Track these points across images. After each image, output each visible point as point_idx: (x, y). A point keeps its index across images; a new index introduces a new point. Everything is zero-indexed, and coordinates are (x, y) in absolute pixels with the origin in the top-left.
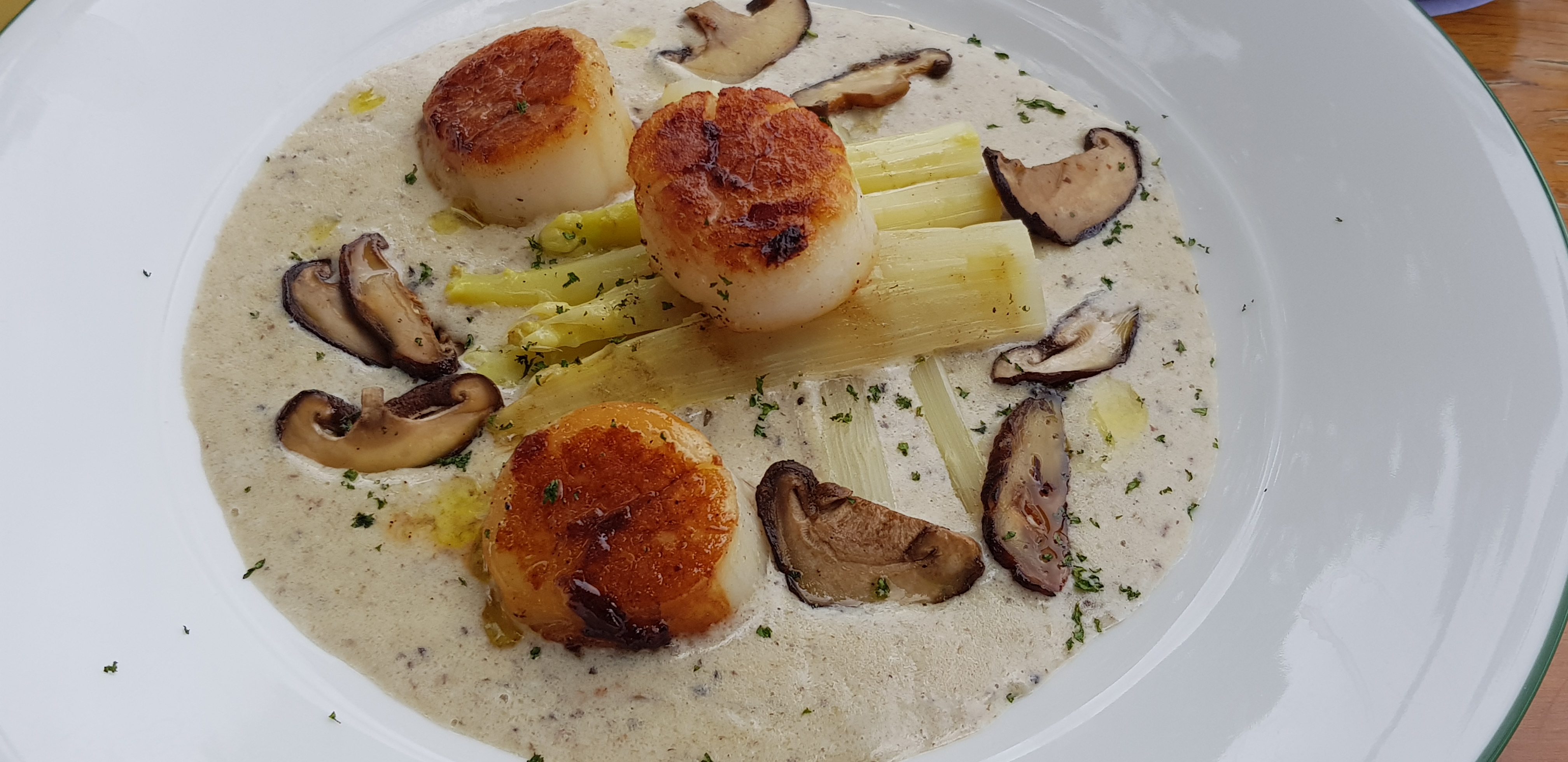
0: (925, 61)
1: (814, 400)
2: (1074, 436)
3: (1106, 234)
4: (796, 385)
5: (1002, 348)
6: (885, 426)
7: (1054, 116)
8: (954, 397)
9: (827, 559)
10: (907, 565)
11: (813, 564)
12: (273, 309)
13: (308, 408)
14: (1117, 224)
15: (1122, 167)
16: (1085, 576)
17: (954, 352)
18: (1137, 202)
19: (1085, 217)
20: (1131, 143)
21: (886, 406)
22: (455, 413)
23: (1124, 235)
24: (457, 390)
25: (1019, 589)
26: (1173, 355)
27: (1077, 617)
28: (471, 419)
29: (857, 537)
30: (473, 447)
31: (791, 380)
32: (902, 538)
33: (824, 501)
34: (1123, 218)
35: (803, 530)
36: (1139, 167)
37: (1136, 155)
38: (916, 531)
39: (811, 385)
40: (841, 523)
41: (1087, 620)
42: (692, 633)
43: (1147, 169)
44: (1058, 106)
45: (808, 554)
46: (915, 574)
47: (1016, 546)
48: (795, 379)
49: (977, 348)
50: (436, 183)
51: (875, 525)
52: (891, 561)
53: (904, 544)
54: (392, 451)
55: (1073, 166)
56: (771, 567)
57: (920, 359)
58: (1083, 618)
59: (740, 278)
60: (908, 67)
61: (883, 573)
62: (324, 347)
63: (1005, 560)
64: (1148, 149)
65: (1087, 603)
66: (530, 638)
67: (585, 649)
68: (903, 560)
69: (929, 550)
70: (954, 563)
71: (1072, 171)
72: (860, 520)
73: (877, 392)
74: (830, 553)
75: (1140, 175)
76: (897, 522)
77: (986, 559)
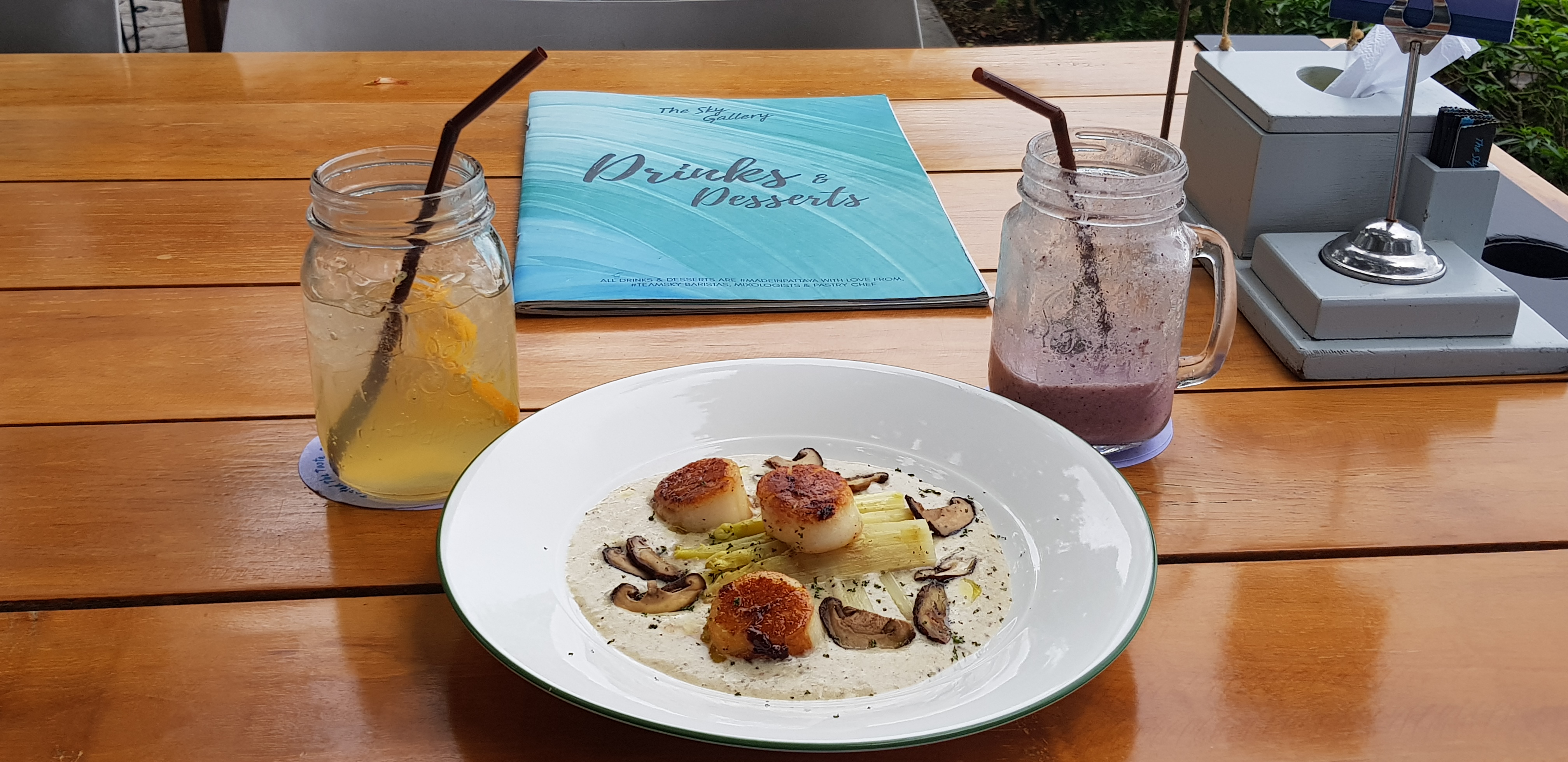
0: (876, 477)
1: (839, 585)
2: (950, 597)
3: (961, 533)
4: (831, 581)
5: (917, 569)
6: (870, 594)
7: (936, 495)
8: (899, 586)
9: (850, 632)
10: (884, 635)
11: (844, 635)
12: (599, 562)
13: (624, 590)
14: (966, 530)
15: (967, 511)
16: (957, 639)
17: (897, 571)
18: (974, 524)
19: (951, 528)
20: (970, 503)
21: (870, 588)
22: (687, 590)
23: (969, 533)
24: (688, 580)
25: (930, 641)
26: (991, 571)
27: (955, 651)
28: (693, 593)
29: (862, 623)
30: (695, 604)
31: (828, 579)
32: (881, 624)
33: (847, 612)
34: (968, 528)
35: (839, 622)
36: (974, 511)
37: (973, 508)
38: (886, 621)
39: (837, 580)
40: (855, 619)
41: (959, 652)
42: (797, 654)
43: (977, 511)
44: (937, 491)
45: (842, 631)
46: (887, 638)
47: (928, 626)
48: (831, 578)
49: (907, 569)
50: (663, 519)
51: (869, 619)
52: (876, 633)
53: (882, 627)
54: (662, 605)
55: (945, 510)
56: (827, 636)
57: (883, 573)
58: (957, 652)
59: (807, 526)
60: (869, 479)
61: (874, 638)
62: (624, 574)
63: (924, 632)
64: (978, 505)
65: (959, 647)
66: (730, 659)
67: (753, 661)
68: (882, 633)
69: (892, 628)
70: (903, 632)
71: (944, 512)
72: (863, 617)
73: (866, 584)
74: (851, 630)
75: (975, 514)
76: (878, 618)
77: (916, 631)
